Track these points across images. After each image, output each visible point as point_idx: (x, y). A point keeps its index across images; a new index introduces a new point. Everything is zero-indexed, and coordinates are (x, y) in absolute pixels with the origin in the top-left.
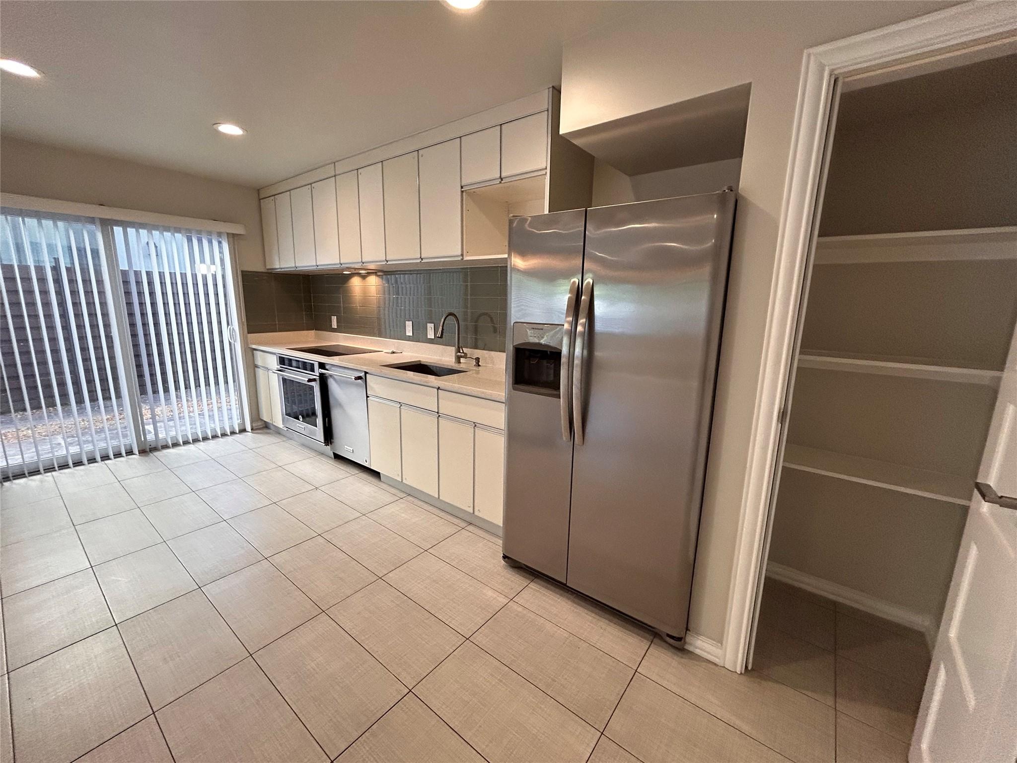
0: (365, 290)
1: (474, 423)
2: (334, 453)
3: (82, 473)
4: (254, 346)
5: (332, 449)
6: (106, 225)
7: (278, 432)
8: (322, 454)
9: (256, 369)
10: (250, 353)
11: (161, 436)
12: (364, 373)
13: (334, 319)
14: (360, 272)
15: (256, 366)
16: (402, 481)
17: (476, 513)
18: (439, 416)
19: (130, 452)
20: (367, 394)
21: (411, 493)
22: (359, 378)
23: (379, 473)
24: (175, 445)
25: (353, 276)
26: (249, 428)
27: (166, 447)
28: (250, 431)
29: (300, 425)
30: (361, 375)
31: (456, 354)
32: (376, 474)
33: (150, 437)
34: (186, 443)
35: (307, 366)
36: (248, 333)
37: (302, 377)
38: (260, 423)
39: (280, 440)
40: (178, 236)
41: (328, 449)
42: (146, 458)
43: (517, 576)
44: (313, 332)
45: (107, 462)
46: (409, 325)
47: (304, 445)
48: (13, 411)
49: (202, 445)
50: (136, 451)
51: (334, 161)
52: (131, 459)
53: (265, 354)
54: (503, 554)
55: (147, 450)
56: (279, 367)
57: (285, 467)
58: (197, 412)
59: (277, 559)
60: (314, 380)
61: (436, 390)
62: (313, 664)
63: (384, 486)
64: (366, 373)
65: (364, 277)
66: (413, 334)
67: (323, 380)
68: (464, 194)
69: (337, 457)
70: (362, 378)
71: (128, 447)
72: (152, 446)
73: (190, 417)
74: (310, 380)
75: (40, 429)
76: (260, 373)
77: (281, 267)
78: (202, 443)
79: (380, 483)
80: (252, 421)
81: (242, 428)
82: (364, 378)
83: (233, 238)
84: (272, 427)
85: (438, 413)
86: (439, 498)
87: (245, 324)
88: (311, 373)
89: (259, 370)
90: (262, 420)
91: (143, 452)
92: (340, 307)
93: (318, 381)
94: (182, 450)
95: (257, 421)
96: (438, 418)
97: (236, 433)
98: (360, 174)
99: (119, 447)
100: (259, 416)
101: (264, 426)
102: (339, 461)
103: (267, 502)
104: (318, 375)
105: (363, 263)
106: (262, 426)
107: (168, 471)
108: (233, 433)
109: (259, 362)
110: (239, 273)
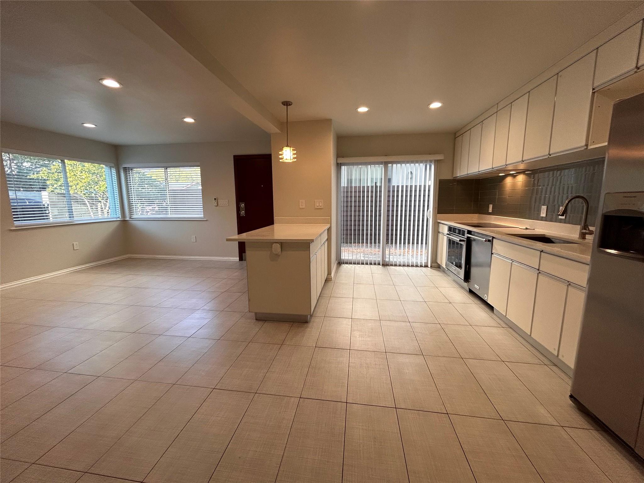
0: (514, 185)
1: (568, 282)
2: (469, 289)
3: (363, 267)
4: (439, 221)
5: (468, 285)
6: (386, 164)
7: (444, 271)
8: (463, 288)
9: (439, 234)
10: (436, 224)
11: (391, 260)
12: (492, 238)
13: (491, 207)
14: (511, 173)
15: (439, 232)
16: (506, 316)
17: (560, 357)
18: (540, 272)
19: (379, 264)
20: (492, 252)
21: (512, 327)
22: (489, 241)
23: (493, 307)
24: (396, 265)
25: (507, 177)
26: (429, 266)
27: (392, 265)
28: (430, 267)
29: (454, 268)
30: (490, 239)
31: (580, 231)
32: (491, 308)
33: (387, 260)
34: (400, 265)
35: (461, 232)
36: (438, 214)
37: (456, 239)
38: (436, 264)
39: (443, 275)
40: (421, 164)
41: (465, 285)
42: (384, 268)
43: (580, 417)
44: (477, 215)
45: (371, 265)
46: (544, 208)
47: (454, 281)
48: (353, 243)
49: (406, 268)
50: (381, 264)
51: (497, 102)
52: (379, 267)
53: (444, 225)
54: (571, 394)
55: (385, 265)
56: (448, 233)
57: (439, 288)
58: (411, 254)
59: (414, 324)
60: (463, 241)
61: (539, 252)
62: (407, 371)
63: (494, 316)
64: (493, 238)
65: (514, 176)
66: (546, 215)
67: (469, 242)
68: (596, 94)
69: (471, 292)
70: (490, 241)
71: (379, 262)
72: (387, 264)
73: (407, 256)
74: (460, 241)
75: (358, 250)
76: (440, 235)
77: (461, 175)
78: (406, 267)
79: (492, 314)
80: (432, 263)
81: (426, 265)
82: (492, 241)
83: (438, 163)
84: (441, 268)
85: (538, 270)
86: (530, 335)
87: (437, 208)
88: (462, 236)
89: (440, 234)
90: (438, 263)
91: (383, 265)
92: (496, 198)
93: (466, 242)
94: (397, 268)
95: (435, 263)
96: (538, 274)
97: (423, 267)
98: (513, 105)
99: (376, 260)
100: (436, 260)
101: (438, 266)
102: (472, 294)
103: (422, 300)
104: (466, 238)
105: (507, 165)
106: (436, 266)
107: (389, 275)
108: (421, 266)
109: (440, 230)
110: (438, 181)
